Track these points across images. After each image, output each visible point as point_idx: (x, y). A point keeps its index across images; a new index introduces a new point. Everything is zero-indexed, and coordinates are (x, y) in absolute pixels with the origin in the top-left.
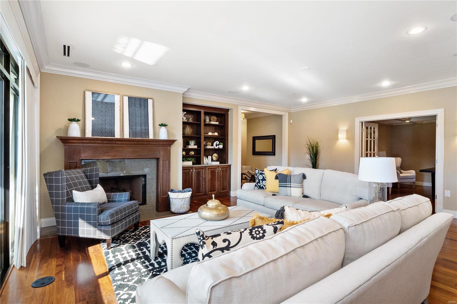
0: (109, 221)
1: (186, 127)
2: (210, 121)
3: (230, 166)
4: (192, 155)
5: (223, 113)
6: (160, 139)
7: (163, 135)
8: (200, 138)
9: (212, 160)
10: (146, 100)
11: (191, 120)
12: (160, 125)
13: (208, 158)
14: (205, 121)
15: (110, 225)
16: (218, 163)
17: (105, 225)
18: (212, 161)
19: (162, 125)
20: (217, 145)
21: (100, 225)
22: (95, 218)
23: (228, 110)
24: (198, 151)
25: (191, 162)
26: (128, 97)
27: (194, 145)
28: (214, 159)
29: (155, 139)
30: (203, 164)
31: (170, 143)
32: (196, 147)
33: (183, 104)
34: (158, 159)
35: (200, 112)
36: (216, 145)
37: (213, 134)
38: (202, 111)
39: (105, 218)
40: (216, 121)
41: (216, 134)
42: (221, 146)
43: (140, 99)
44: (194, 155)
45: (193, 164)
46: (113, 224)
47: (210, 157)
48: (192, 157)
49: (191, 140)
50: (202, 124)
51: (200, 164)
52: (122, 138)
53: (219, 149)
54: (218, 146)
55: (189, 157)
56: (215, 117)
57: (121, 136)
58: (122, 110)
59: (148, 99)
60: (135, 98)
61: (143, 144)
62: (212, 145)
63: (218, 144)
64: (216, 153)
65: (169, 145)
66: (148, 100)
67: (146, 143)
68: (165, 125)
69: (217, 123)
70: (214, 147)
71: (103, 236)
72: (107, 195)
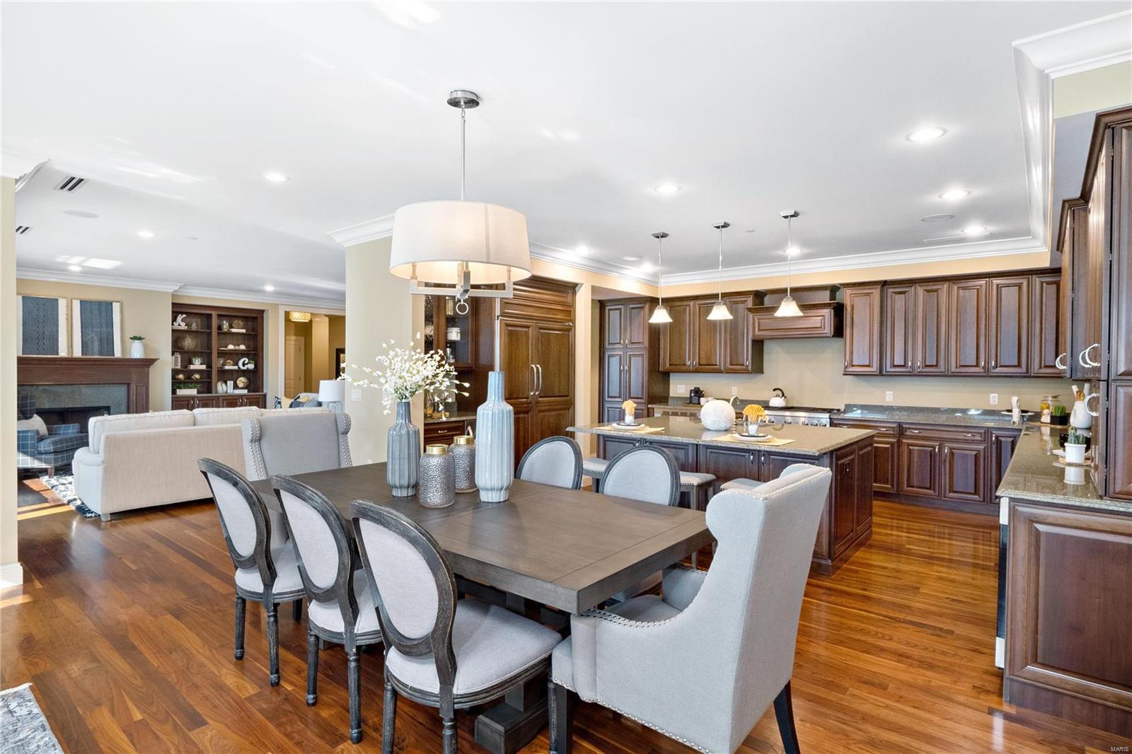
0: (51, 448)
1: (186, 337)
2: (231, 327)
3: (265, 396)
4: (197, 379)
5: (254, 315)
6: (132, 357)
7: (137, 352)
8: (210, 353)
9: (236, 387)
10: (109, 305)
11: (194, 327)
12: (131, 338)
13: (226, 383)
14: (220, 328)
15: (52, 453)
16: (245, 392)
17: (46, 453)
18: (234, 389)
19: (135, 338)
20: (246, 364)
21: (40, 453)
22: (33, 446)
23: (262, 312)
24: (207, 374)
25: (196, 390)
26: (81, 301)
27: (201, 364)
28: (241, 385)
29: (124, 357)
30: (217, 392)
31: (147, 363)
32: (204, 367)
33: (173, 304)
34: (129, 384)
35: (211, 315)
36: (244, 365)
37: (237, 348)
38: (214, 314)
39: (46, 446)
40: (242, 328)
41: (242, 347)
42: (251, 366)
43: (100, 303)
44: (200, 379)
45: (198, 392)
46: (55, 452)
47: (230, 383)
48: (197, 382)
49: (195, 357)
50: (213, 333)
51: (210, 392)
52: (70, 357)
53: (248, 371)
54: (246, 366)
55: (192, 383)
56: (240, 321)
57: (68, 354)
58: (70, 319)
59: (112, 304)
60: (91, 302)
61: (104, 365)
62: (236, 364)
63: (246, 362)
64: (244, 376)
65: (146, 365)
66: (114, 304)
67: (108, 363)
68: (140, 339)
69: (244, 331)
70: (239, 368)
71: (44, 466)
72: (47, 428)
